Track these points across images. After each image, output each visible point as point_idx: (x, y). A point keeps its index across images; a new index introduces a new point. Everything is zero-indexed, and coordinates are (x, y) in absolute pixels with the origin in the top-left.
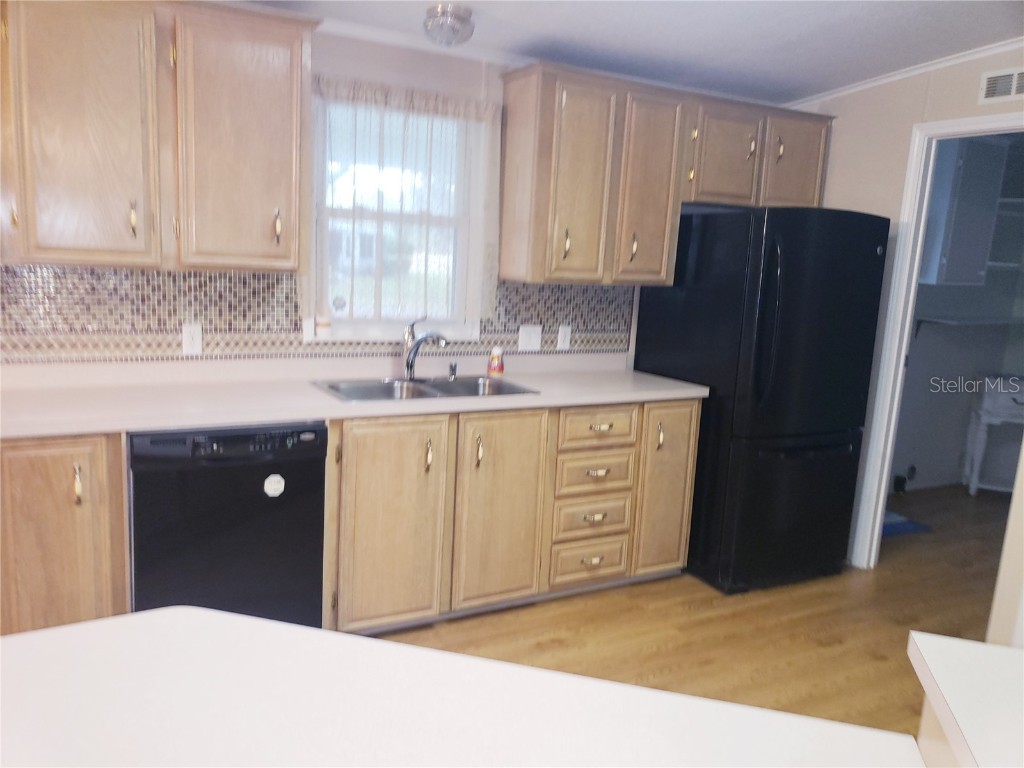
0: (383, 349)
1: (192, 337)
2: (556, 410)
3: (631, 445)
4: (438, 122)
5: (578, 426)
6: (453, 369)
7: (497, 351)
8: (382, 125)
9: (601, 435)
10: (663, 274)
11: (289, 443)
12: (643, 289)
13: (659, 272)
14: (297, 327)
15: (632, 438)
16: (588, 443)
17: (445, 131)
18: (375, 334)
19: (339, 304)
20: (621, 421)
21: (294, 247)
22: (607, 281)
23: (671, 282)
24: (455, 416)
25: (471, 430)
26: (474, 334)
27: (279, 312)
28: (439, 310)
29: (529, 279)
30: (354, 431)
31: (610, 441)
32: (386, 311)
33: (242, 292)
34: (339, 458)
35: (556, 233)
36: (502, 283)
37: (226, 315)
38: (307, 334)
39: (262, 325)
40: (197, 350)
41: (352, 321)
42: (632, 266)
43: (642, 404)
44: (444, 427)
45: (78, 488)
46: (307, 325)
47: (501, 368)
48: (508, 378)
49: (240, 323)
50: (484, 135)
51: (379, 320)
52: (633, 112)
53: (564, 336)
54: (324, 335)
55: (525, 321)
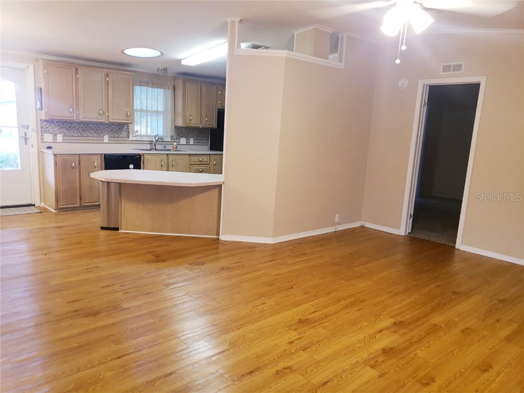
0: (147, 143)
1: (106, 138)
2: (190, 155)
3: (208, 164)
4: (159, 89)
5: (195, 159)
6: (165, 147)
7: (175, 144)
8: (147, 91)
9: (201, 161)
10: (214, 126)
11: (134, 158)
12: (211, 129)
13: (213, 125)
14: (129, 137)
15: (208, 163)
16: (198, 163)
17: (160, 91)
18: (145, 139)
19: (137, 132)
20: (205, 159)
21: (131, 119)
22: (201, 127)
23: (216, 128)
24: (167, 154)
25: (171, 158)
26: (170, 140)
27: (125, 133)
28: (161, 133)
29: (182, 126)
30: (146, 157)
31: (203, 163)
32: (149, 133)
33: (116, 128)
34: (143, 163)
35: (188, 115)
36: (176, 127)
37: (113, 134)
38: (131, 138)
39: (121, 136)
40: (107, 142)
41: (141, 136)
42: (206, 123)
43: (210, 155)
44: (165, 157)
45: (96, 164)
46: (131, 136)
47: (176, 148)
48: (178, 149)
49: (116, 136)
50: (169, 93)
51: (147, 136)
52: (204, 88)
53: (192, 141)
54: (134, 139)
55: (182, 137)
